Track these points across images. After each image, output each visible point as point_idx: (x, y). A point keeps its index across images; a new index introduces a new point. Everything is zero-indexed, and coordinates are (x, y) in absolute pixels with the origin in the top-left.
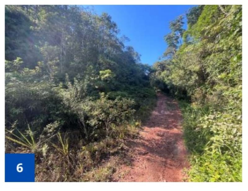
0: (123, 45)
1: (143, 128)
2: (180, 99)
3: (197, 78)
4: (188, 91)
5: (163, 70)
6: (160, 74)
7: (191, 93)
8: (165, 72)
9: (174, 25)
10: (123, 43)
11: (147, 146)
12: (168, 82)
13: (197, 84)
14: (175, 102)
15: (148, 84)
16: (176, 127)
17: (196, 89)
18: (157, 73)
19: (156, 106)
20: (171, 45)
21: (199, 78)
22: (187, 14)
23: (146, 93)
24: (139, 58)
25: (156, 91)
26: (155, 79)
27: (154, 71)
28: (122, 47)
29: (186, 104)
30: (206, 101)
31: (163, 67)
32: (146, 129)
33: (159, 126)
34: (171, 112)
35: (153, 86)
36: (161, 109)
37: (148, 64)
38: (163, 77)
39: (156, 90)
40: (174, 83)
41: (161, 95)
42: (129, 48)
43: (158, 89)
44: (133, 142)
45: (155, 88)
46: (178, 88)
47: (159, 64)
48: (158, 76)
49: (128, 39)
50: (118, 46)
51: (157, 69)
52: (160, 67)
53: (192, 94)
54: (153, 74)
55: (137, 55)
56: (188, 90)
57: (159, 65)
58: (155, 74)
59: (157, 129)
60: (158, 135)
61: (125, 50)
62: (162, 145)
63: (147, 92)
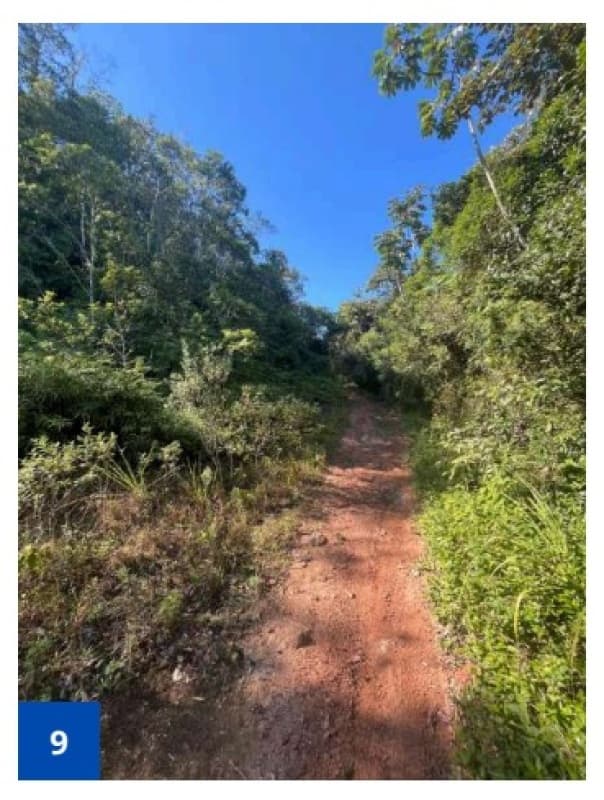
0: (255, 244)
1: (330, 469)
2: (408, 408)
3: (448, 358)
4: (427, 389)
5: (366, 328)
6: (357, 336)
7: (432, 394)
8: (372, 333)
9: (402, 209)
10: (256, 238)
11: (344, 496)
12: (378, 363)
13: (446, 373)
14: (394, 416)
15: (325, 365)
16: (397, 465)
17: (443, 386)
18: (350, 334)
19: (348, 425)
20: (390, 263)
21: (452, 358)
22: (433, 197)
23: (321, 392)
24: (300, 288)
25: (346, 386)
26: (343, 353)
27: (343, 329)
28: (253, 248)
29: (420, 420)
30: (462, 413)
31: (366, 320)
32: (336, 470)
33: (362, 466)
34: (386, 440)
35: (338, 371)
36: (362, 434)
37: (325, 308)
38: (366, 348)
39: (344, 383)
40: (396, 368)
41: (359, 398)
42: (273, 256)
43: (349, 381)
44: (317, 491)
45: (340, 376)
46: (403, 381)
47: (356, 310)
48: (352, 345)
49: (272, 227)
50: (241, 247)
51: (351, 324)
52: (356, 317)
53: (436, 397)
54: (339, 337)
55: (295, 277)
56: (426, 386)
57: (356, 314)
58: (343, 338)
59: (359, 470)
60: (363, 480)
61: (259, 260)
62: (374, 495)
63: (324, 389)
